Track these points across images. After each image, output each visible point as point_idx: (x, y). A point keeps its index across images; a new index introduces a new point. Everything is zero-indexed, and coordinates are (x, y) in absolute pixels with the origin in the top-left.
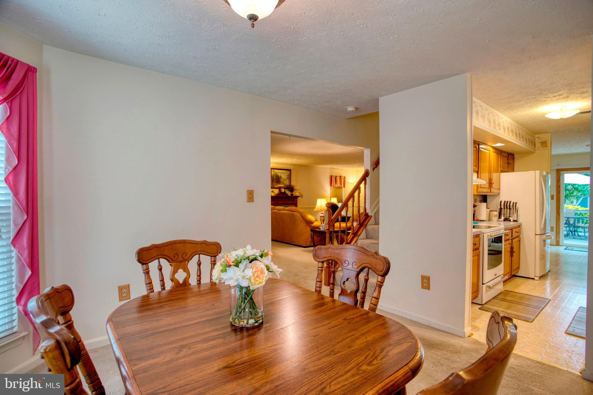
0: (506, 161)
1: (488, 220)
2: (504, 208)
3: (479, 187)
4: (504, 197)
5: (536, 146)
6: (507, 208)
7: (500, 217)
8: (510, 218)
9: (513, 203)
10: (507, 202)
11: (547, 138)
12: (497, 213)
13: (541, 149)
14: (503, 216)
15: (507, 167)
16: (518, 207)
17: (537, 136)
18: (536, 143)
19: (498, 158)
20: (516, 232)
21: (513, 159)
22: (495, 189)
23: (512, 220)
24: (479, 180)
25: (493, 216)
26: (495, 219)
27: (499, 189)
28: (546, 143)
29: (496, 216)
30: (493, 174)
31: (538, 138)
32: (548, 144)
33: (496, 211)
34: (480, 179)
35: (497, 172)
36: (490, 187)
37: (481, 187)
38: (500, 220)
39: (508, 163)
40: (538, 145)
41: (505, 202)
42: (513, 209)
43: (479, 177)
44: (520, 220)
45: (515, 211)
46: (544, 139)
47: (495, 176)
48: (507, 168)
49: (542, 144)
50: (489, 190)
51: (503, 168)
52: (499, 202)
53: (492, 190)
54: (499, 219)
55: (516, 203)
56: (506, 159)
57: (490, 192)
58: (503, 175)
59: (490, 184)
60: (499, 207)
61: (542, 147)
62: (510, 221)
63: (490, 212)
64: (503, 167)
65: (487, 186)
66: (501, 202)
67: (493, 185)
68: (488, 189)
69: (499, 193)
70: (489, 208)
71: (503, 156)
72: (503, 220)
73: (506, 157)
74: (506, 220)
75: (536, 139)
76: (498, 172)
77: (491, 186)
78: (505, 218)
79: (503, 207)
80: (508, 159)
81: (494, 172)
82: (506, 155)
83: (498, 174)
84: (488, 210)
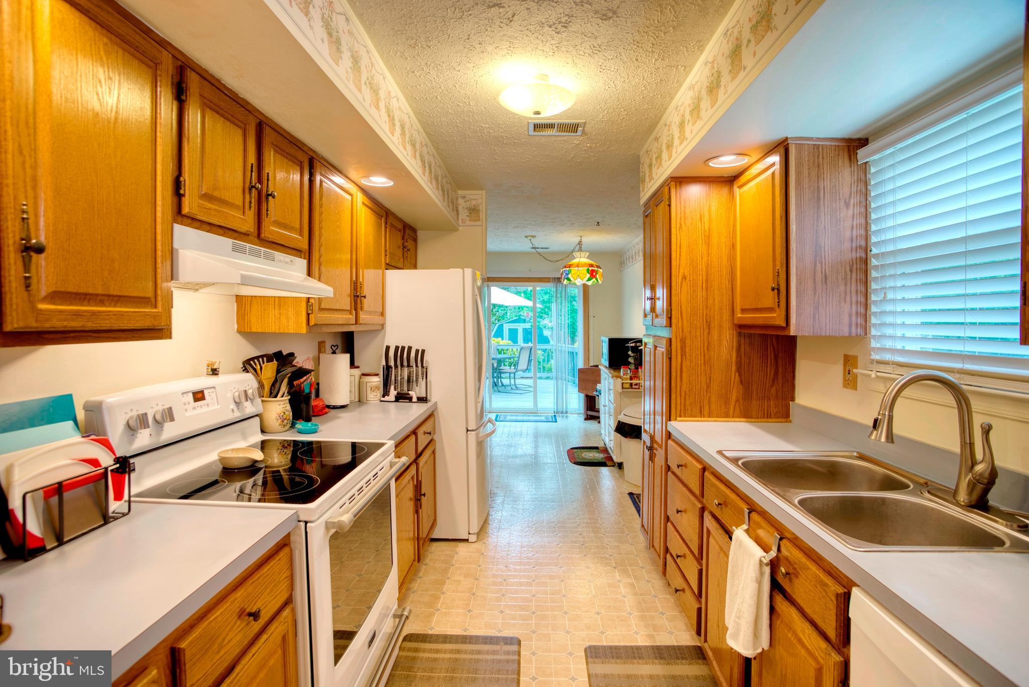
0: (400, 242)
1: (357, 400)
2: (396, 366)
3: (316, 308)
4: (394, 337)
5: (460, 215)
6: (402, 365)
7: (386, 393)
8: (410, 392)
9: (417, 351)
10: (403, 348)
11: (480, 201)
12: (377, 381)
13: (468, 223)
14: (392, 387)
15: (401, 256)
16: (426, 361)
17: (460, 192)
18: (460, 208)
19: (380, 225)
20: (425, 433)
21: (415, 240)
22: (370, 313)
23: (415, 399)
24: (313, 283)
25: (369, 389)
26: (374, 396)
27: (383, 314)
28: (478, 211)
29: (377, 388)
30: (365, 271)
31: (464, 197)
32: (481, 215)
33: (377, 375)
34: (319, 280)
35: (377, 267)
36: (356, 309)
37: (323, 306)
38: (387, 398)
39: (404, 247)
40: (463, 214)
41: (397, 348)
42: (417, 366)
43: (315, 270)
44: (434, 397)
45: (422, 374)
46: (474, 202)
47: (369, 277)
48: (402, 260)
49: (470, 213)
50: (352, 318)
51: (391, 258)
52: (383, 349)
53: (363, 316)
54: (384, 396)
55: (423, 351)
56: (399, 235)
57: (357, 322)
58: (391, 274)
59: (357, 297)
60: (384, 363)
61: (470, 220)
62: (410, 399)
63: (360, 378)
64: (392, 255)
65: (346, 303)
66: (388, 348)
67: (365, 301)
68: (351, 313)
69: (383, 326)
70: (358, 367)
71: (392, 226)
72: (393, 399)
73: (400, 231)
74: (402, 397)
75: (460, 201)
76: (381, 269)
77: (359, 306)
78: (398, 393)
79: (392, 363)
80: (403, 238)
81: (367, 267)
82: (400, 226)
83: (380, 271)
84: (356, 372)
